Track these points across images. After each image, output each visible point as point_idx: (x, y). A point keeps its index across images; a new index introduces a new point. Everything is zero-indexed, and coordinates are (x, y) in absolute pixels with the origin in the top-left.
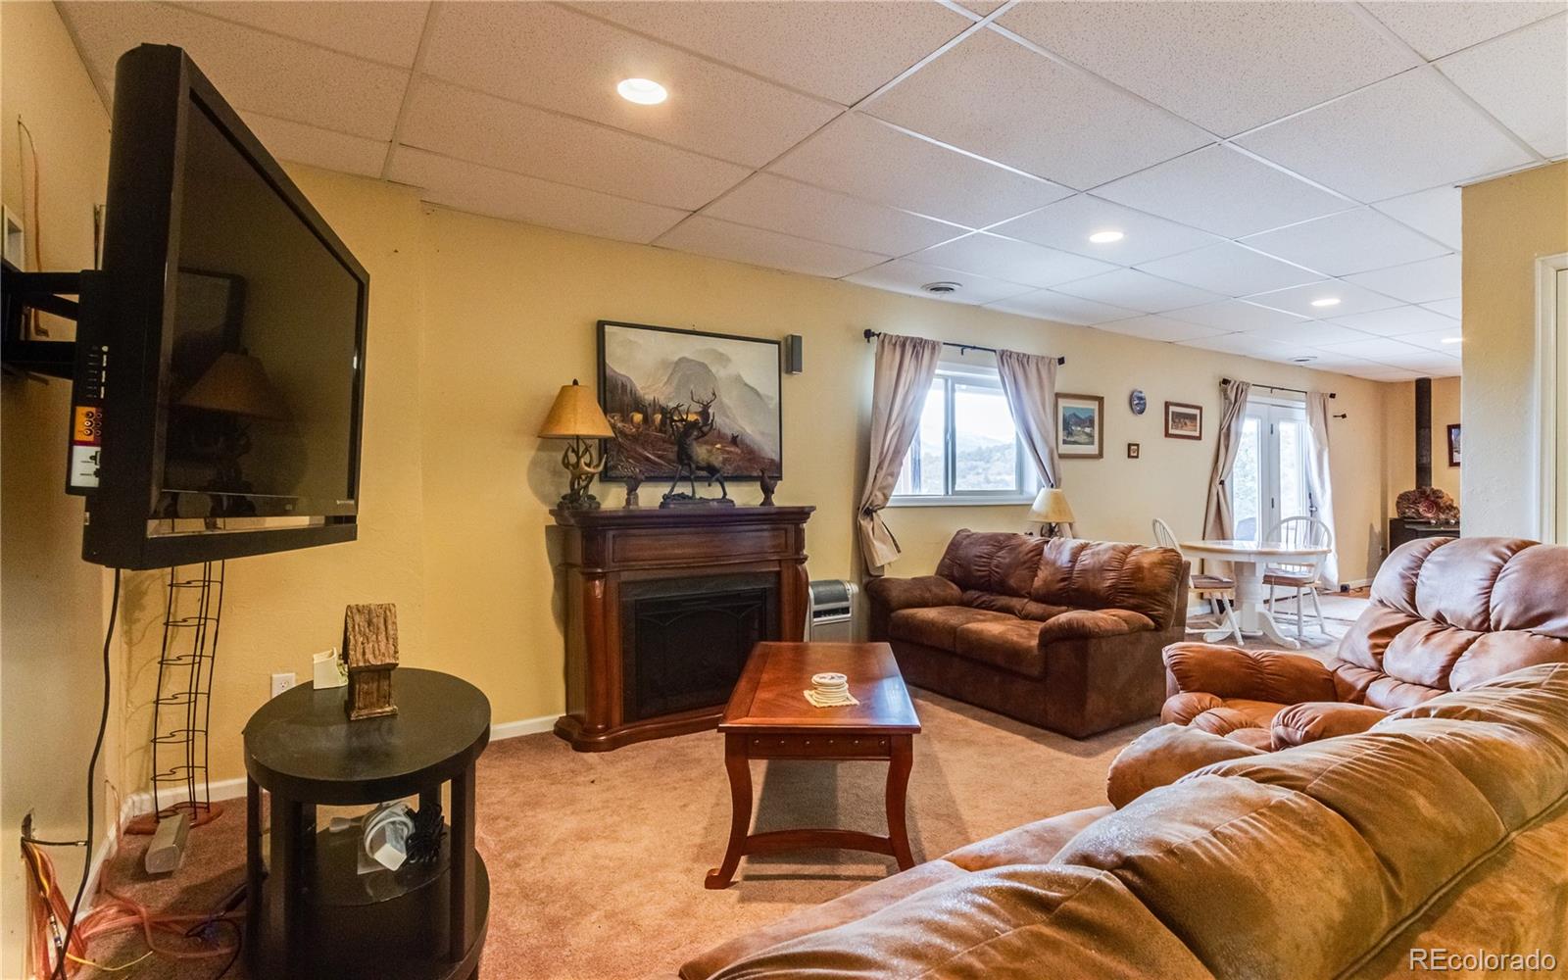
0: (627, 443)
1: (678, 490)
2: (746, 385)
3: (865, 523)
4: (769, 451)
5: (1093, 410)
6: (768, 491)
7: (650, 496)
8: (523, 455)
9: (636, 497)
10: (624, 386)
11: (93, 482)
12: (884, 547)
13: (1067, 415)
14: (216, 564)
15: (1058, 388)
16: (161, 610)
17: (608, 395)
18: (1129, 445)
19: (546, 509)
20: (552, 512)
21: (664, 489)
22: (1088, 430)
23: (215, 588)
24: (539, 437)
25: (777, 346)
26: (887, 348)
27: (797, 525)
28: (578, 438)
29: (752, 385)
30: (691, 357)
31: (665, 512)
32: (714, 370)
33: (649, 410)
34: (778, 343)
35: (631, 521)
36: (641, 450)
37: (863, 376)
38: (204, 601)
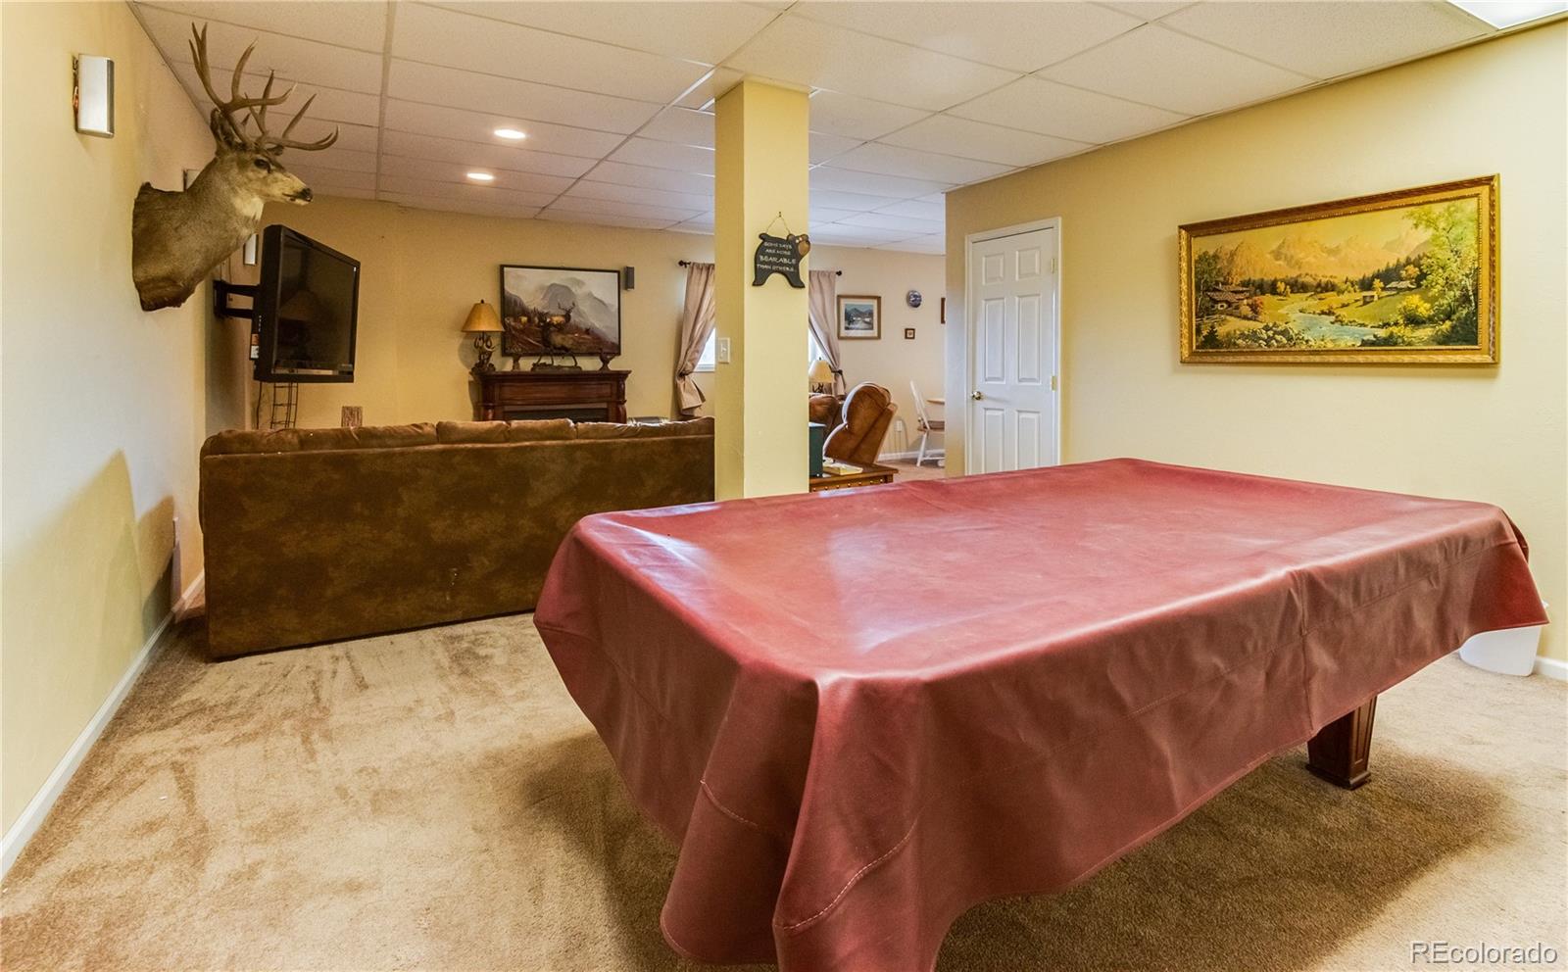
0: (517, 334)
1: (542, 361)
2: (595, 298)
3: (681, 383)
4: (612, 337)
5: (872, 306)
6: (605, 362)
7: (526, 364)
8: (457, 341)
9: (518, 364)
10: (515, 301)
11: (257, 357)
12: (692, 397)
13: (849, 309)
14: (295, 384)
15: (838, 291)
16: (269, 417)
17: (506, 307)
18: (906, 330)
19: (468, 371)
20: (471, 373)
21: (535, 360)
22: (867, 320)
23: (293, 407)
24: (463, 331)
25: (616, 274)
26: (695, 270)
27: (618, 382)
28: (484, 332)
29: (599, 297)
30: (557, 282)
31: (533, 373)
32: (574, 290)
33: (532, 315)
34: (618, 272)
35: (517, 377)
36: (525, 338)
37: (678, 287)
38: (288, 414)
